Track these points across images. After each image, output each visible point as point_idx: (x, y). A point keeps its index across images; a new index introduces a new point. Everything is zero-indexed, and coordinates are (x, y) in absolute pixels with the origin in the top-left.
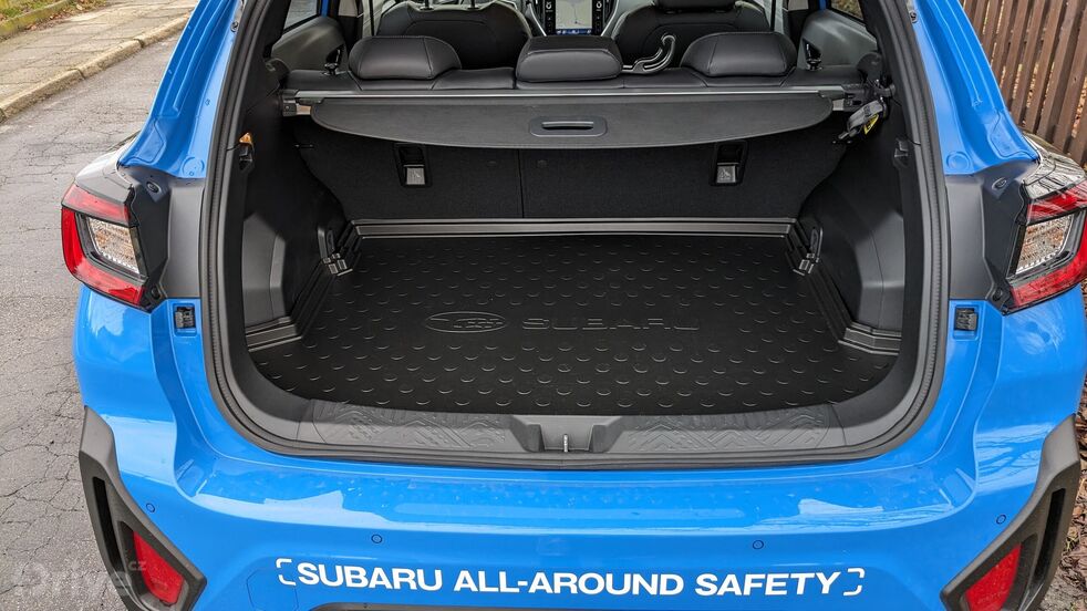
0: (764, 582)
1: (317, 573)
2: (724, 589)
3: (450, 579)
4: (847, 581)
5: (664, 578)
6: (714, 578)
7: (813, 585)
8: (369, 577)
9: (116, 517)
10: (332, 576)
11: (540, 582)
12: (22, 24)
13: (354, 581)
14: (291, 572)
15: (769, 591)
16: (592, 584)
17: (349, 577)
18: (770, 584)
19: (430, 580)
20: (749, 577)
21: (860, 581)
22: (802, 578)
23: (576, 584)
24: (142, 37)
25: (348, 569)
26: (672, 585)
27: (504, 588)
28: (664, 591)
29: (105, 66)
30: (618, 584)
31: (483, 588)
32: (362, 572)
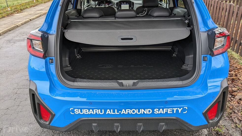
0: (168, 110)
1: (78, 111)
2: (160, 112)
3: (105, 111)
4: (184, 110)
5: (148, 110)
6: (158, 110)
7: (177, 111)
8: (89, 111)
9: (36, 102)
10: (81, 112)
11: (123, 112)
13: (86, 112)
14: (73, 111)
15: (169, 112)
16: (134, 111)
17: (85, 112)
18: (169, 111)
19: (101, 112)
20: (165, 109)
21: (186, 110)
22: (175, 109)
23: (131, 112)
25: (85, 110)
26: (149, 111)
27: (116, 113)
28: (148, 113)
29: (22, 24)
30: (139, 111)
31: (112, 113)
32: (88, 110)
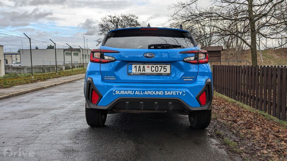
0: (173, 92)
1: (118, 92)
2: (168, 94)
3: (135, 93)
4: (183, 93)
5: (161, 92)
6: (167, 92)
7: (179, 93)
8: (125, 92)
9: (91, 88)
10: (120, 93)
11: (146, 93)
12: (28, 82)
14: (115, 92)
15: (174, 94)
16: (152, 93)
17: (122, 92)
18: (174, 93)
19: (132, 93)
20: (171, 92)
21: (185, 93)
22: (178, 92)
23: (150, 93)
24: (56, 84)
25: (122, 91)
26: (162, 93)
27: (141, 94)
28: (161, 94)
29: (48, 87)
30: (155, 93)
31: (139, 94)
32: (124, 91)
